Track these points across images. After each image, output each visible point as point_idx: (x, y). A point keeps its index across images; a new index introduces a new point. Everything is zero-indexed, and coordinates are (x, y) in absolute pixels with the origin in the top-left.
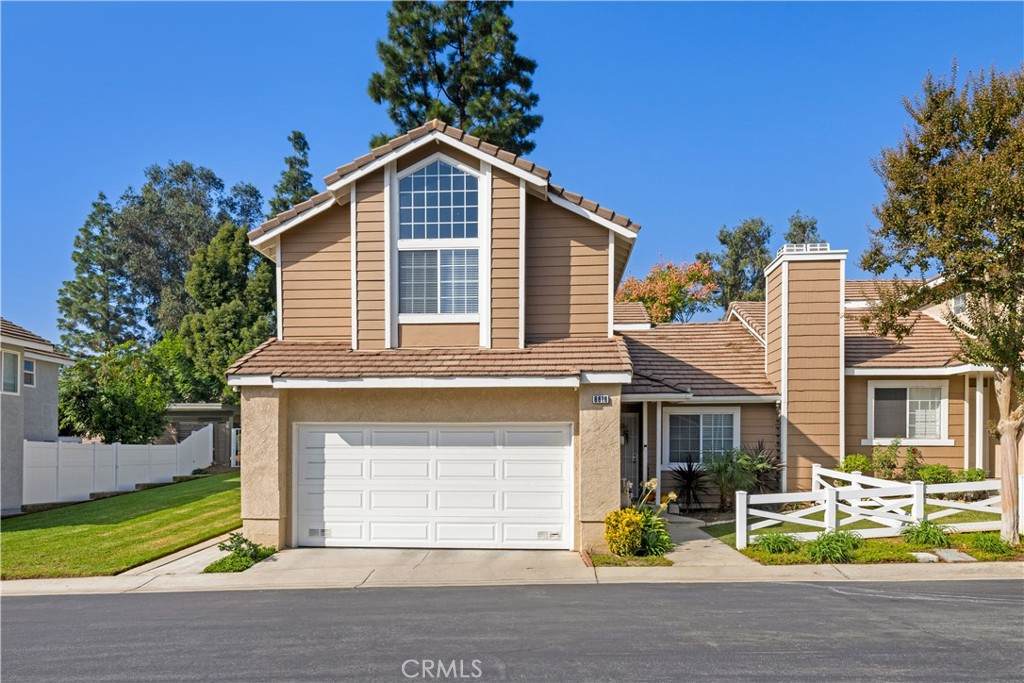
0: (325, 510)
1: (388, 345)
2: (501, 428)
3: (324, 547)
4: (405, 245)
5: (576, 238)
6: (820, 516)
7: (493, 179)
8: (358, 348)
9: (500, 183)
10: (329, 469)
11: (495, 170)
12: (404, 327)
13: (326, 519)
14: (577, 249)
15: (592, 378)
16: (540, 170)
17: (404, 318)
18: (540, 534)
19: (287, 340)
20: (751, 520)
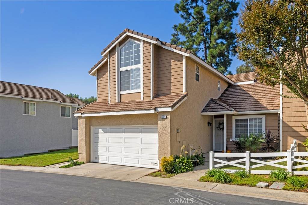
0: (99, 152)
1: (117, 101)
2: (141, 127)
3: (99, 163)
4: (122, 69)
5: (173, 59)
6: (244, 163)
7: (143, 44)
8: (110, 103)
9: (145, 45)
10: (100, 140)
11: (143, 41)
12: (122, 95)
13: (99, 154)
14: (173, 62)
15: (160, 110)
16: (154, 38)
17: (122, 93)
18: (151, 163)
19: (99, 101)
20: (215, 163)
